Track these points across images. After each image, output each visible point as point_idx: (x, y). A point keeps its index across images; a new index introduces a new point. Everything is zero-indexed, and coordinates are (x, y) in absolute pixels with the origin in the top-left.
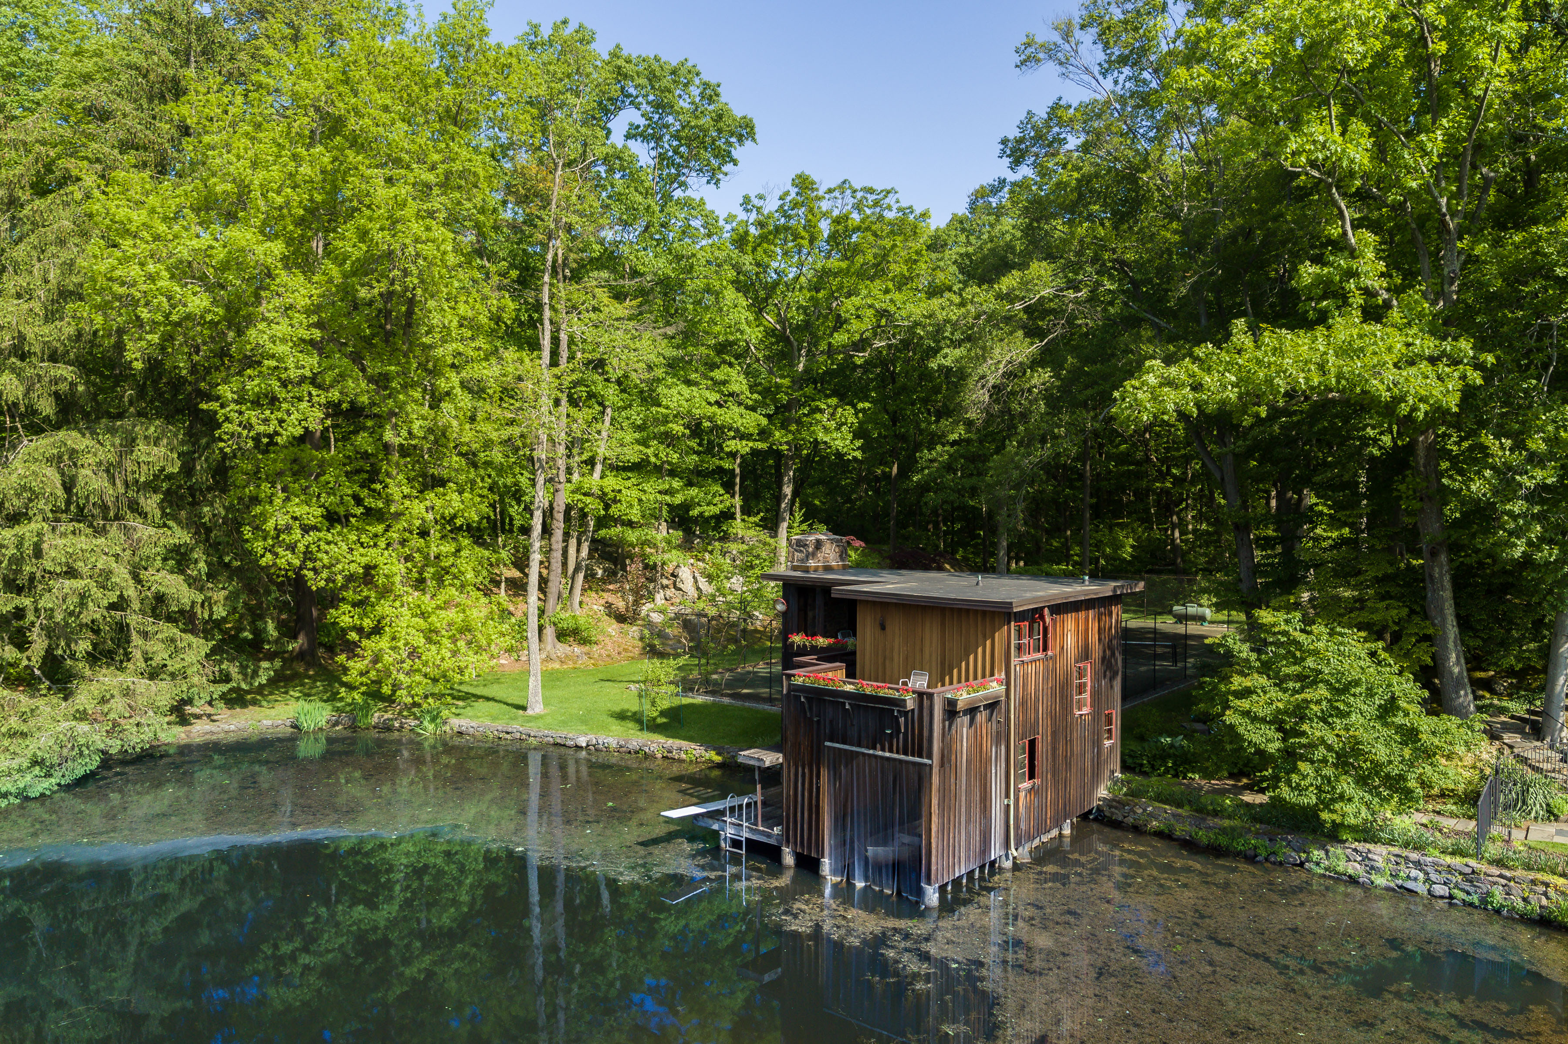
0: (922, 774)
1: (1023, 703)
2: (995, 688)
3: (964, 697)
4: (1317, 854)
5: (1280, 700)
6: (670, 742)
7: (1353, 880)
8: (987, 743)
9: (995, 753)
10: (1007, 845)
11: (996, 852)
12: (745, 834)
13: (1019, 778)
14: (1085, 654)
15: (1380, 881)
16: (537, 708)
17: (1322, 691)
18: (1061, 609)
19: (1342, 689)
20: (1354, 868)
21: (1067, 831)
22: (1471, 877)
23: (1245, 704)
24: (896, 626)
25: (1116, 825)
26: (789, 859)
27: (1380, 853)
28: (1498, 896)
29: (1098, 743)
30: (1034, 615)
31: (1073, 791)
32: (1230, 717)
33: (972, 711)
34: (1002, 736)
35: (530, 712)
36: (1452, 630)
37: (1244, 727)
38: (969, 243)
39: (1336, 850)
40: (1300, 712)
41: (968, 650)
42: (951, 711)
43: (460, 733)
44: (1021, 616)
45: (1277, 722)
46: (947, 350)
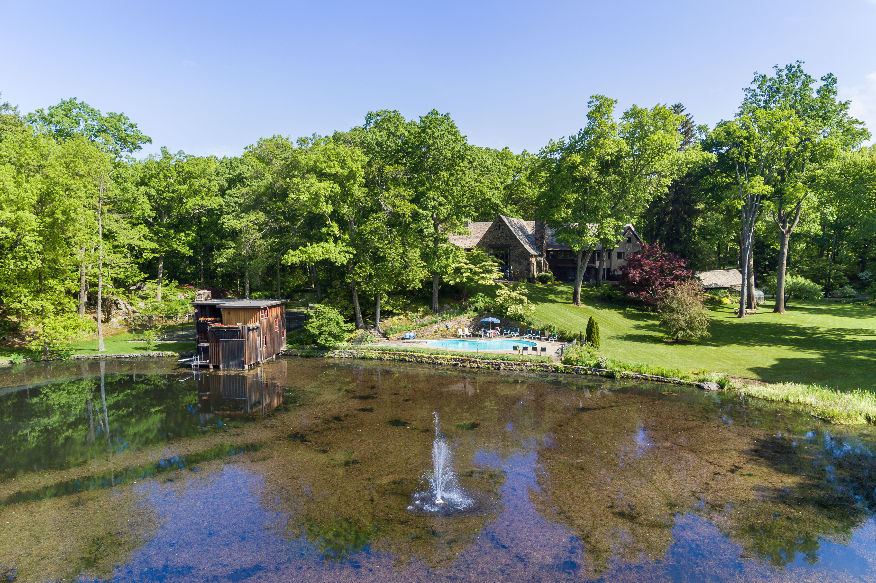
0: (243, 343)
1: (263, 328)
2: (257, 324)
3: (251, 326)
4: (326, 354)
5: (318, 323)
6: (158, 352)
7: (332, 357)
8: (256, 336)
9: (258, 339)
10: (261, 358)
11: (259, 360)
12: (199, 364)
13: (263, 344)
14: (277, 317)
15: (336, 356)
16: (103, 349)
17: (326, 321)
18: (271, 307)
19: (330, 320)
20: (332, 355)
21: (274, 357)
22: (352, 353)
23: (311, 325)
24: (233, 314)
25: (286, 355)
26: (211, 366)
27: (337, 352)
28: (355, 355)
29: (281, 338)
30: (265, 309)
31: (275, 348)
32: (308, 328)
33: (253, 329)
34: (259, 335)
35: (100, 350)
36: (358, 306)
37: (311, 330)
38: (230, 174)
39: (329, 352)
40: (322, 325)
41: (251, 318)
42: (249, 329)
43: (78, 359)
44: (262, 309)
45: (317, 328)
46: (224, 216)
